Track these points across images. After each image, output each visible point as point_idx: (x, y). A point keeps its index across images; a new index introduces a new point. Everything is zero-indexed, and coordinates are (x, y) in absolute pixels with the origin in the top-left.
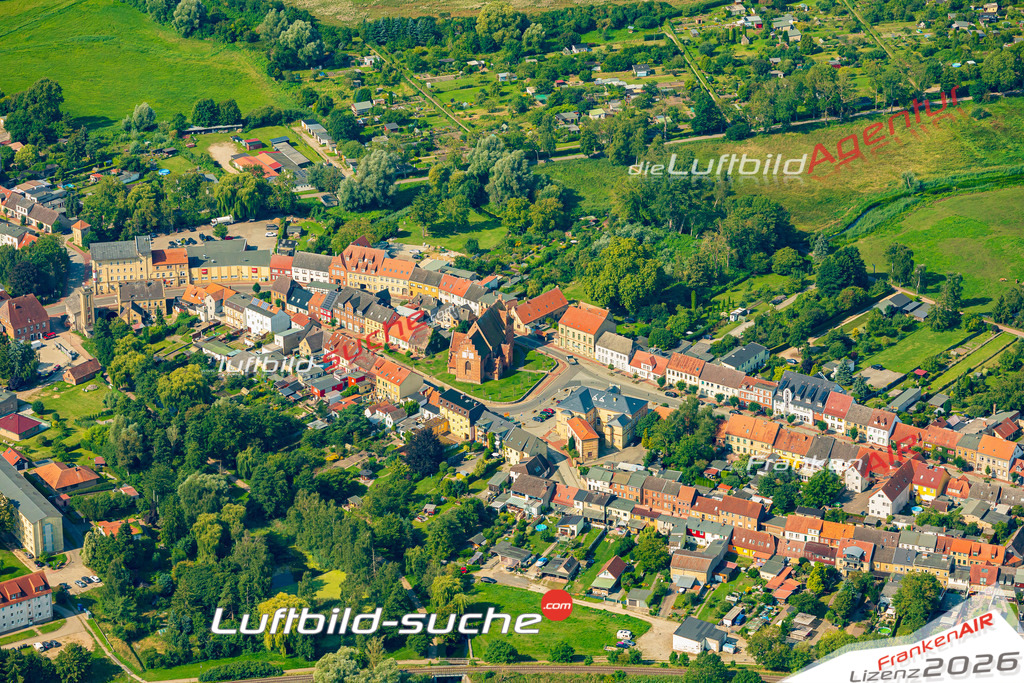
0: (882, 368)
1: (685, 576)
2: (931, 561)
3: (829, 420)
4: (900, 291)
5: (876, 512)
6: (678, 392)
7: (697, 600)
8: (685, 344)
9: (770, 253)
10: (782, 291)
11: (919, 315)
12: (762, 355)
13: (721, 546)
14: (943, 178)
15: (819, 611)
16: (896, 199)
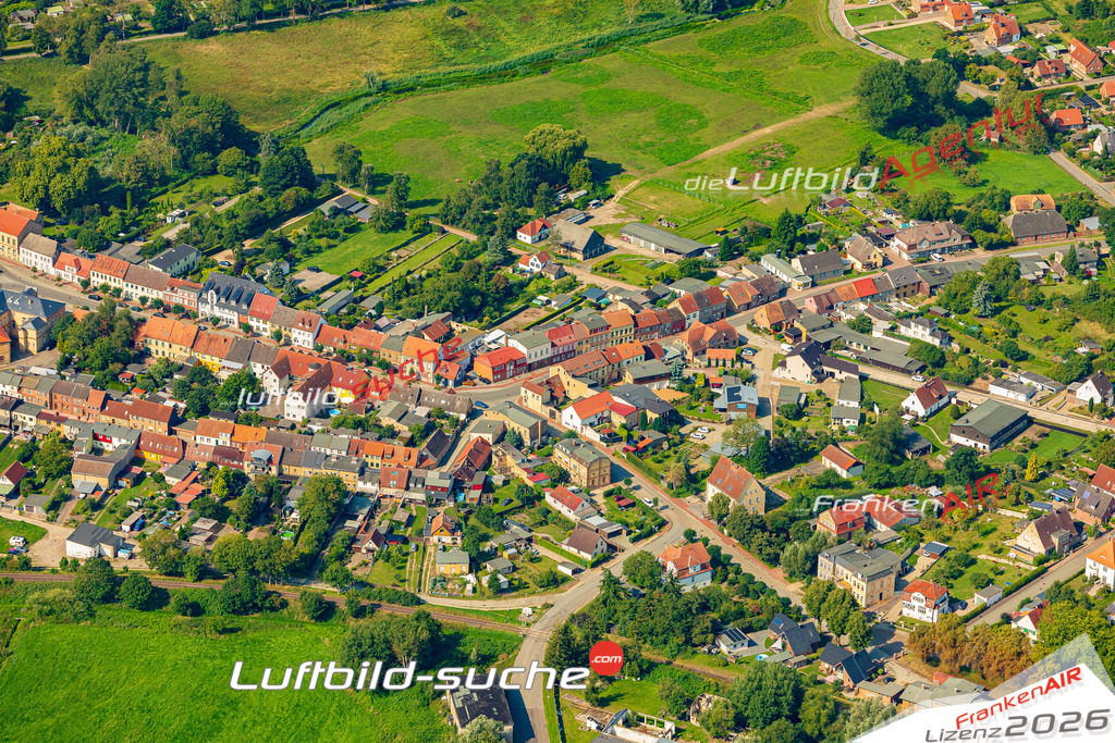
0: (318, 270)
1: (84, 481)
2: (341, 464)
3: (253, 323)
4: (349, 192)
5: (291, 415)
6: (102, 295)
7: (97, 506)
8: (115, 245)
9: (216, 153)
10: (224, 192)
11: (364, 217)
12: (192, 257)
13: (126, 451)
14: (408, 78)
15: (220, 514)
16: (356, 98)
